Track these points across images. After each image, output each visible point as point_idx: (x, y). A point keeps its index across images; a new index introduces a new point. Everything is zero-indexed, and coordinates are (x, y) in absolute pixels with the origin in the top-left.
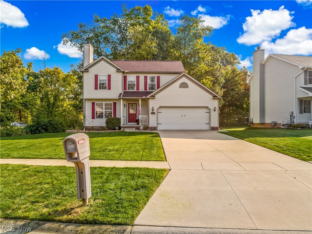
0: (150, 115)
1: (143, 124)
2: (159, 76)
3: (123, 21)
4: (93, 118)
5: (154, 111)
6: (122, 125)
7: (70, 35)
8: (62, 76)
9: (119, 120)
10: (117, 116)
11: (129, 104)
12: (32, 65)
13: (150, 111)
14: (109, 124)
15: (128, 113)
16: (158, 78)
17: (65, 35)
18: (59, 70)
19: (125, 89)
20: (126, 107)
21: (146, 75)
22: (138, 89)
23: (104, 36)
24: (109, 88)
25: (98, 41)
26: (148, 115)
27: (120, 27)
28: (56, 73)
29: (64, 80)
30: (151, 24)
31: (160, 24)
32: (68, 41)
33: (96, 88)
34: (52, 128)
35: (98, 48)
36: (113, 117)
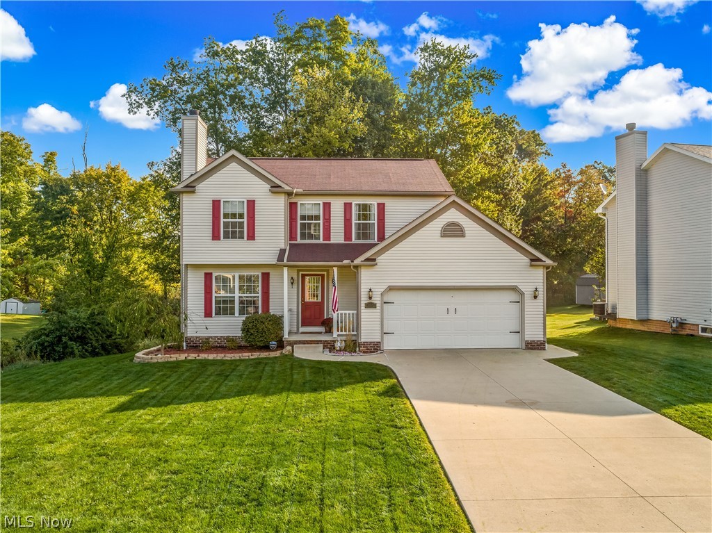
0: (363, 310)
1: (344, 333)
2: (384, 204)
3: (279, 55)
4: (208, 314)
5: (373, 301)
6: (286, 336)
7: (147, 89)
8: (126, 187)
9: (278, 321)
10: (272, 312)
11: (303, 276)
12: (56, 158)
13: (364, 300)
14: (252, 334)
15: (302, 301)
16: (381, 208)
17: (135, 89)
18: (119, 173)
19: (292, 236)
20: (295, 286)
21: (348, 200)
22: (327, 235)
23: (232, 91)
24: (251, 237)
25: (217, 106)
26: (358, 308)
27: (269, 70)
28: (112, 181)
29: (133, 197)
30: (349, 64)
31: (367, 63)
32: (141, 104)
33: (216, 236)
34: (98, 333)
35: (217, 122)
36: (260, 312)
